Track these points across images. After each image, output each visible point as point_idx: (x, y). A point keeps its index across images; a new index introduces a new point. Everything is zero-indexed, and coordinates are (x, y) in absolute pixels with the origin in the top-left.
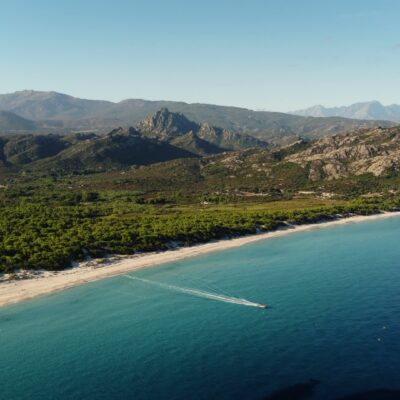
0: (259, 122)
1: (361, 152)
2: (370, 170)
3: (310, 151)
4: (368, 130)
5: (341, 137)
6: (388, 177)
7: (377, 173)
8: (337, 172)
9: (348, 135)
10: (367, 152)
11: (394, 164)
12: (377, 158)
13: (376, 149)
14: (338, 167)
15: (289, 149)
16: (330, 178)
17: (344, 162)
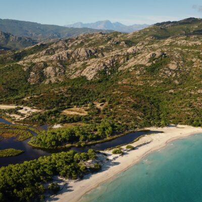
0: (43, 30)
1: (80, 54)
2: (84, 74)
3: (44, 52)
4: (92, 35)
5: (72, 40)
6: (100, 82)
7: (90, 77)
8: (56, 75)
9: (77, 39)
10: (86, 54)
11: (106, 67)
12: (92, 60)
13: (93, 51)
14: (57, 70)
15: (30, 50)
16: (47, 82)
17: (64, 64)
